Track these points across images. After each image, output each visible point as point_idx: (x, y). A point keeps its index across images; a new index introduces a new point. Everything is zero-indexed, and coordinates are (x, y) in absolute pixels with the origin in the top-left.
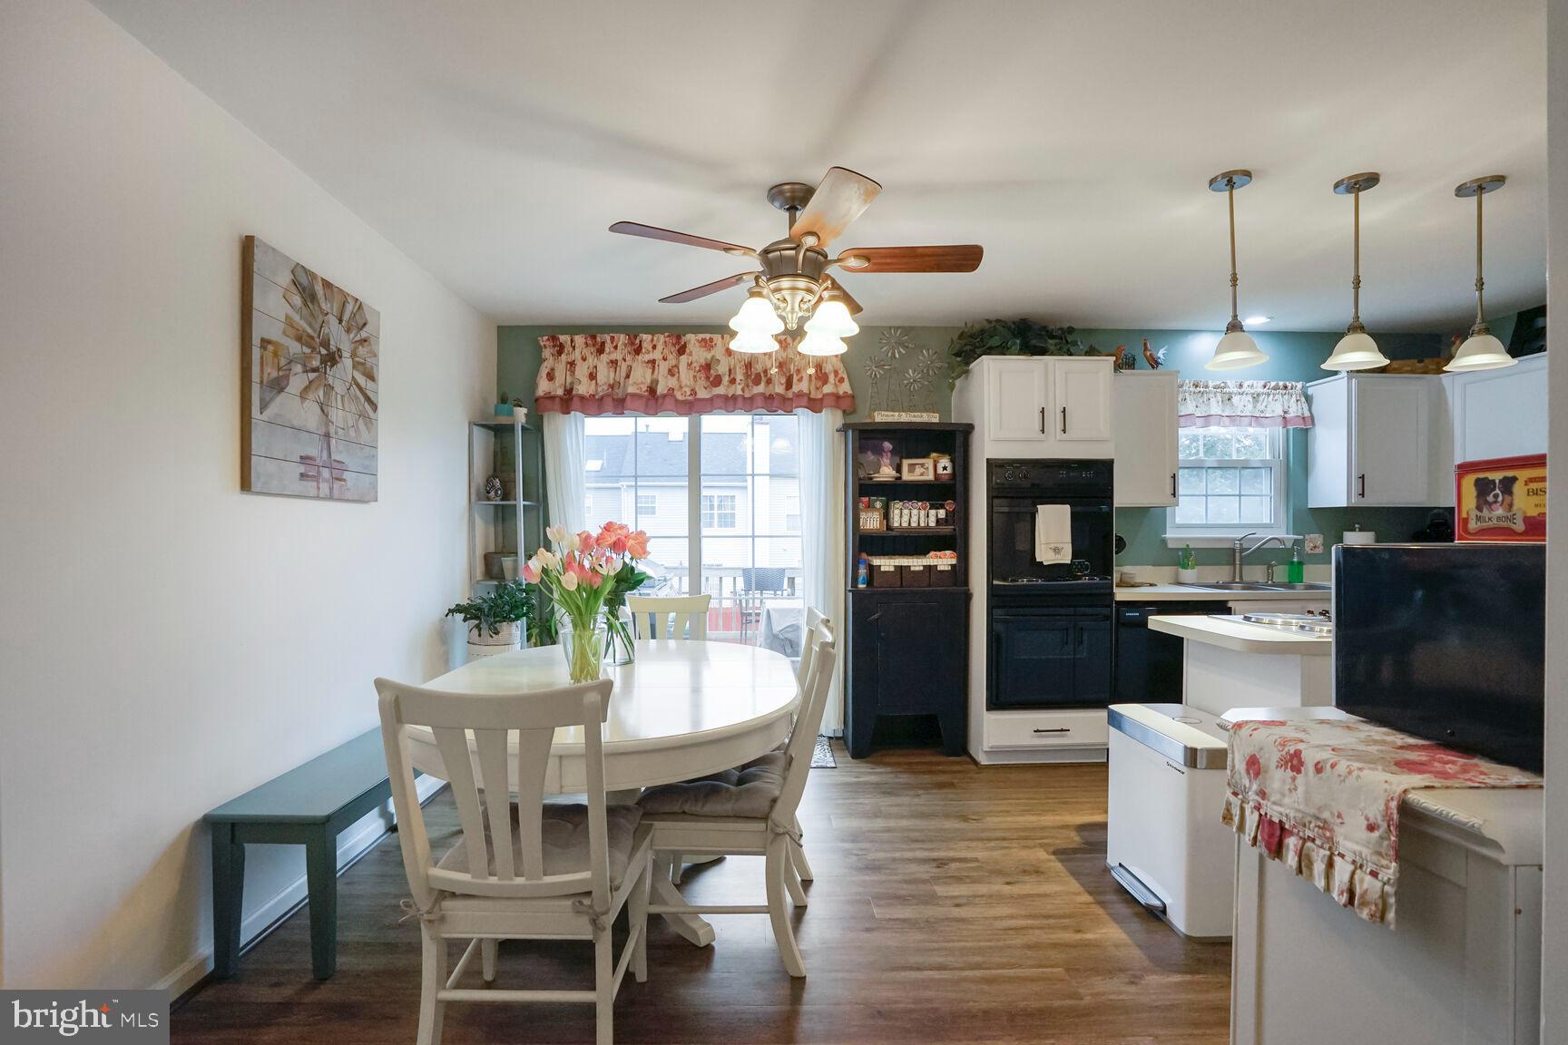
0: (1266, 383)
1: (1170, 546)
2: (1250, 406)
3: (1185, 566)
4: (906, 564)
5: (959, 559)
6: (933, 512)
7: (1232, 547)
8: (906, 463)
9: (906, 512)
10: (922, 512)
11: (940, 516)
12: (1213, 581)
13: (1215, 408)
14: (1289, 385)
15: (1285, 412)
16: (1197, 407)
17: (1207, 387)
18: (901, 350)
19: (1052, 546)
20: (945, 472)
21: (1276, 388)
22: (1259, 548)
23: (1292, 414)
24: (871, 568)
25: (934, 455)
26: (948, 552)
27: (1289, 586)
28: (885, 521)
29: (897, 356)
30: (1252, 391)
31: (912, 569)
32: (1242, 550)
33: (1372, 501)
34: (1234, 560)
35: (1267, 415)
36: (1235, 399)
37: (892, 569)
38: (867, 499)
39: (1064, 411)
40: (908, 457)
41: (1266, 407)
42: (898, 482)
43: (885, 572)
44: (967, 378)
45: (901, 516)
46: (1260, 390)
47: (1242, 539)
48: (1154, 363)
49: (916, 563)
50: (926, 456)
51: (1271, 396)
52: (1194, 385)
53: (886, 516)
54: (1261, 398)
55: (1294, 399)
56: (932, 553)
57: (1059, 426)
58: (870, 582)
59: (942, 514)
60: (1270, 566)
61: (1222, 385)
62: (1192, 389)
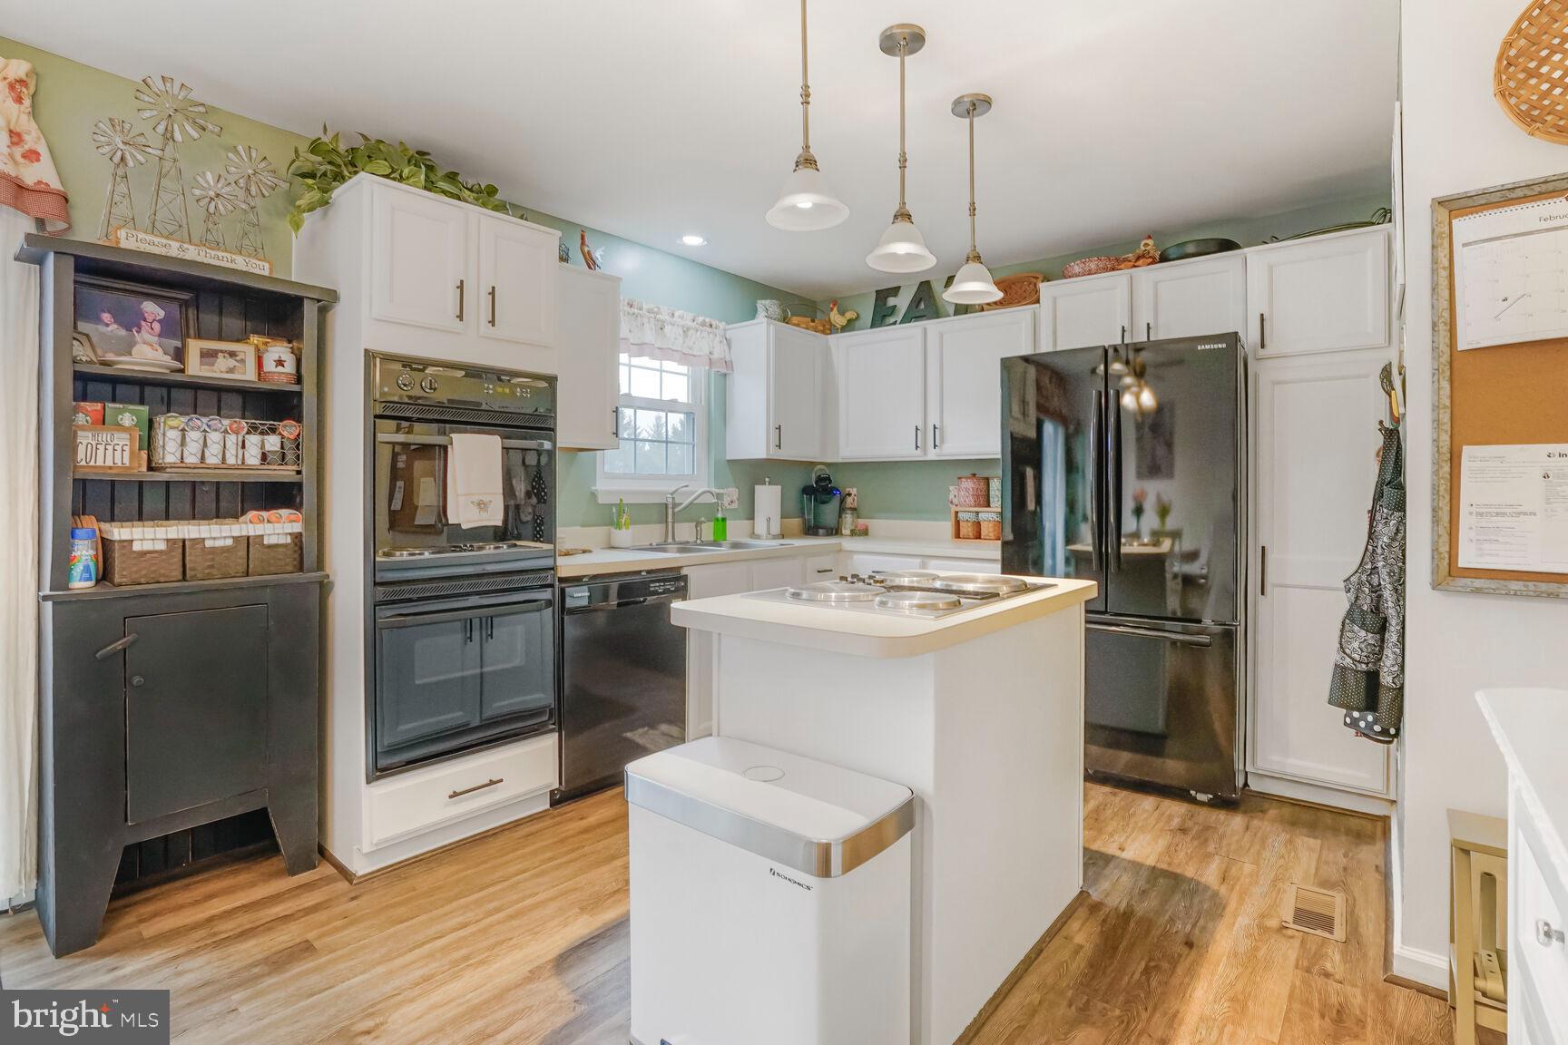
0: (695, 317)
1: (600, 501)
2: (681, 340)
3: (618, 526)
4: (193, 536)
5: (306, 522)
6: (254, 439)
7: (665, 502)
8: (195, 347)
9: (194, 436)
10: (231, 439)
11: (268, 447)
12: (646, 543)
13: (649, 336)
14: (714, 323)
15: (710, 353)
16: (630, 331)
17: (641, 309)
18: (188, 128)
19: (476, 499)
20: (280, 369)
21: (703, 324)
22: (691, 503)
23: (715, 356)
24: (106, 546)
25: (255, 339)
26: (284, 512)
27: (715, 543)
28: (144, 454)
29: (178, 136)
30: (683, 323)
31: (209, 544)
32: (675, 505)
33: (786, 454)
34: (667, 517)
35: (695, 353)
36: (668, 329)
37: (161, 546)
38: (99, 406)
39: (493, 293)
40: (199, 336)
41: (694, 343)
42: (178, 377)
43: (143, 554)
44: (325, 213)
45: (183, 444)
46: (690, 324)
47: (675, 492)
48: (591, 263)
49: (217, 534)
50: (242, 338)
51: (699, 333)
52: (628, 304)
53: (149, 443)
54: (691, 332)
55: (718, 339)
56: (252, 514)
57: (485, 314)
58: (105, 574)
59: (273, 442)
60: (698, 524)
61: (656, 310)
62: (627, 308)
